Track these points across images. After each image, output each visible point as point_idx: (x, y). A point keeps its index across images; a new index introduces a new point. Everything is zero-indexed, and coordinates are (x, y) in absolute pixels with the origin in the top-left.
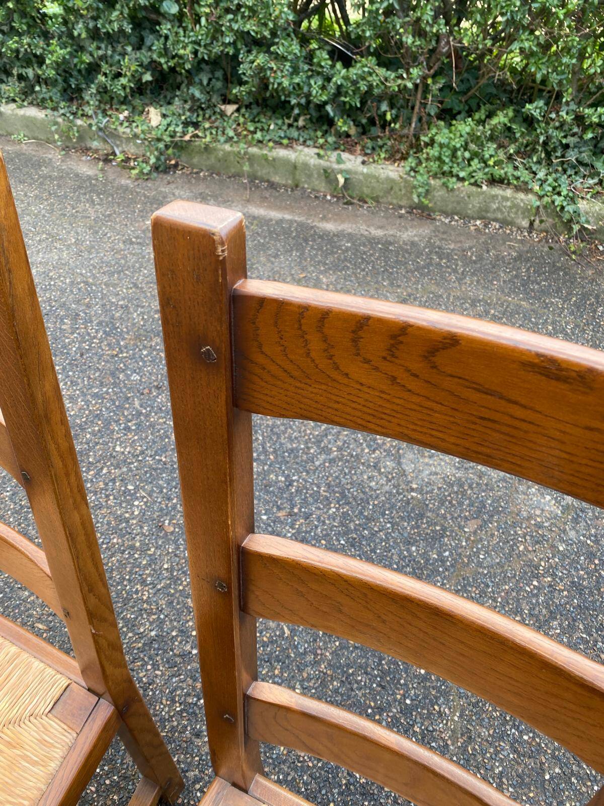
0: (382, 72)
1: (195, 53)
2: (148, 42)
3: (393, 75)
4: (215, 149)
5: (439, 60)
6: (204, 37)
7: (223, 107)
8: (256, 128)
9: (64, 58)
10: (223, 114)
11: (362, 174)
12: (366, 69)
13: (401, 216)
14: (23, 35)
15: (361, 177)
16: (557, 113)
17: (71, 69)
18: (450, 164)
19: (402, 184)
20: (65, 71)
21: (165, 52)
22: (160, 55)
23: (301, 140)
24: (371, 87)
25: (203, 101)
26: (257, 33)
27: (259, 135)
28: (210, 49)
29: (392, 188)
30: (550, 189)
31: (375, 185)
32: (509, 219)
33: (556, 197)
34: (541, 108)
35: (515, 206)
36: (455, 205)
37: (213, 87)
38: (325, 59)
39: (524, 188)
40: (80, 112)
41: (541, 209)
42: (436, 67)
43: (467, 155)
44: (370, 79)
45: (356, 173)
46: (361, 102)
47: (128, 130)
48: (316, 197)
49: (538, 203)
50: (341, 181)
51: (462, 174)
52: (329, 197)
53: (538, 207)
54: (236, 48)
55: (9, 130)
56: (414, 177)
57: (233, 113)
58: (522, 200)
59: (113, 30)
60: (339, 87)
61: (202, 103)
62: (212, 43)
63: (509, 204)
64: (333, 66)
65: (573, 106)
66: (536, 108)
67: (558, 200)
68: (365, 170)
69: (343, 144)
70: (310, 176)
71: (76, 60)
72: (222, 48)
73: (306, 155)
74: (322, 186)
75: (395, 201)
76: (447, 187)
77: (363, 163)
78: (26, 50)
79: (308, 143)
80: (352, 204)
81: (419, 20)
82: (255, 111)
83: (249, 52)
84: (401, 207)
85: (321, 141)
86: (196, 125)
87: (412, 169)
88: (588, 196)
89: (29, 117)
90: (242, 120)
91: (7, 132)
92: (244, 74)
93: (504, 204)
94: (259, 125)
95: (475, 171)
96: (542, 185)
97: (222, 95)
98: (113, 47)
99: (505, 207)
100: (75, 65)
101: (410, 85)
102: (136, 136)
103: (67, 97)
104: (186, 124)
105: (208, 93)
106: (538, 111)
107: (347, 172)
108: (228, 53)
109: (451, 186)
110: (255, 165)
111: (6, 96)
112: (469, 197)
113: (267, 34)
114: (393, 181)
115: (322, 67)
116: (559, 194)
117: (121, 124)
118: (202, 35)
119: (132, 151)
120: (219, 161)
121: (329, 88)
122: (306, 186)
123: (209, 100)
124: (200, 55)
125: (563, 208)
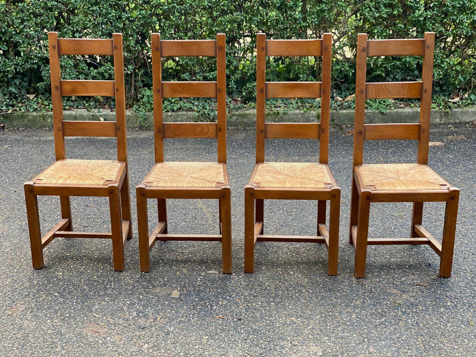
1: (15, 69)
4: (27, 116)
5: (140, 61)
6: (21, 61)
7: (28, 95)
8: (49, 103)
10: (28, 99)
13: (137, 131)
15: (112, 117)
16: (196, 77)
19: (134, 117)
23: (75, 106)
25: (17, 93)
28: (24, 66)
29: (129, 120)
30: (202, 108)
33: (205, 110)
34: (188, 76)
35: (188, 117)
37: (22, 85)
38: (85, 67)
39: (191, 110)
41: (200, 116)
42: (139, 65)
44: (110, 72)
45: (109, 115)
49: (198, 114)
53: (199, 116)
54: (38, 65)
56: (139, 113)
57: (33, 98)
58: (191, 114)
61: (16, 94)
62: (25, 64)
63: (185, 117)
64: (89, 69)
65: (201, 74)
66: (186, 76)
67: (206, 112)
69: (99, 105)
72: (30, 66)
73: (80, 112)
75: (131, 126)
77: (111, 111)
79: (79, 107)
81: (129, 45)
84: (135, 128)
85: (87, 105)
86: (13, 106)
87: (137, 109)
90: (40, 100)
92: (44, 76)
94: (51, 102)
95: (167, 106)
96: (197, 107)
97: (27, 90)
101: (129, 72)
104: (7, 106)
105: (20, 89)
106: (187, 77)
107: (104, 116)
108: (34, 67)
112: (167, 117)
115: (84, 70)
116: (206, 109)
118: (20, 61)
120: (30, 121)
123: (20, 93)
124: (18, 70)
125: (209, 114)
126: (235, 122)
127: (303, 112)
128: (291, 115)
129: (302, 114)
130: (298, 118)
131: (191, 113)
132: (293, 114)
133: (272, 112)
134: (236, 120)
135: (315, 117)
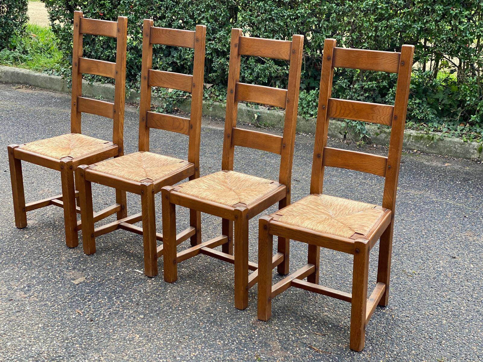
0: (276, 67)
1: (193, 58)
2: (172, 54)
3: (280, 68)
7: (205, 85)
8: (220, 94)
9: (131, 59)
10: (204, 88)
11: (267, 113)
12: (268, 65)
14: (113, 49)
15: (266, 115)
16: (354, 85)
17: (133, 65)
18: (307, 108)
20: (130, 66)
21: (180, 57)
22: (178, 59)
24: (270, 73)
26: (221, 49)
27: (220, 97)
29: (280, 120)
31: (273, 119)
32: (334, 134)
33: (353, 122)
34: (346, 83)
35: (336, 127)
36: (309, 128)
38: (253, 62)
40: (134, 86)
43: (315, 104)
44: (270, 69)
45: (264, 113)
46: (268, 81)
47: (156, 94)
48: (244, 124)
49: (346, 125)
50: (256, 116)
51: (312, 113)
52: (250, 125)
54: (212, 55)
55: (94, 94)
57: (209, 87)
58: (339, 124)
59: (157, 48)
60: (258, 73)
63: (334, 126)
64: (256, 65)
68: (268, 112)
70: (242, 115)
71: (136, 61)
73: (241, 106)
74: (247, 120)
76: (305, 119)
77: (268, 109)
78: (113, 56)
80: (260, 127)
82: (220, 87)
83: (218, 58)
88: (371, 123)
89: (106, 88)
90: (213, 90)
91: (93, 95)
92: (214, 67)
93: (332, 127)
94: (222, 93)
97: (205, 79)
98: (155, 55)
99: (332, 128)
100: (136, 63)
102: (159, 97)
103: (128, 79)
104: (185, 92)
107: (260, 113)
108: (208, 58)
109: (307, 118)
110: (217, 110)
111: (97, 78)
113: (225, 50)
114: (281, 116)
115: (251, 65)
117: (153, 91)
119: (156, 104)
121: (253, 74)
122: (240, 120)
125: (356, 127)
126: (384, 140)
127: (462, 141)
128: (448, 143)
129: (461, 144)
130: (455, 148)
131: (340, 122)
132: (450, 141)
133: (426, 136)
134: (385, 138)
135: (476, 149)
